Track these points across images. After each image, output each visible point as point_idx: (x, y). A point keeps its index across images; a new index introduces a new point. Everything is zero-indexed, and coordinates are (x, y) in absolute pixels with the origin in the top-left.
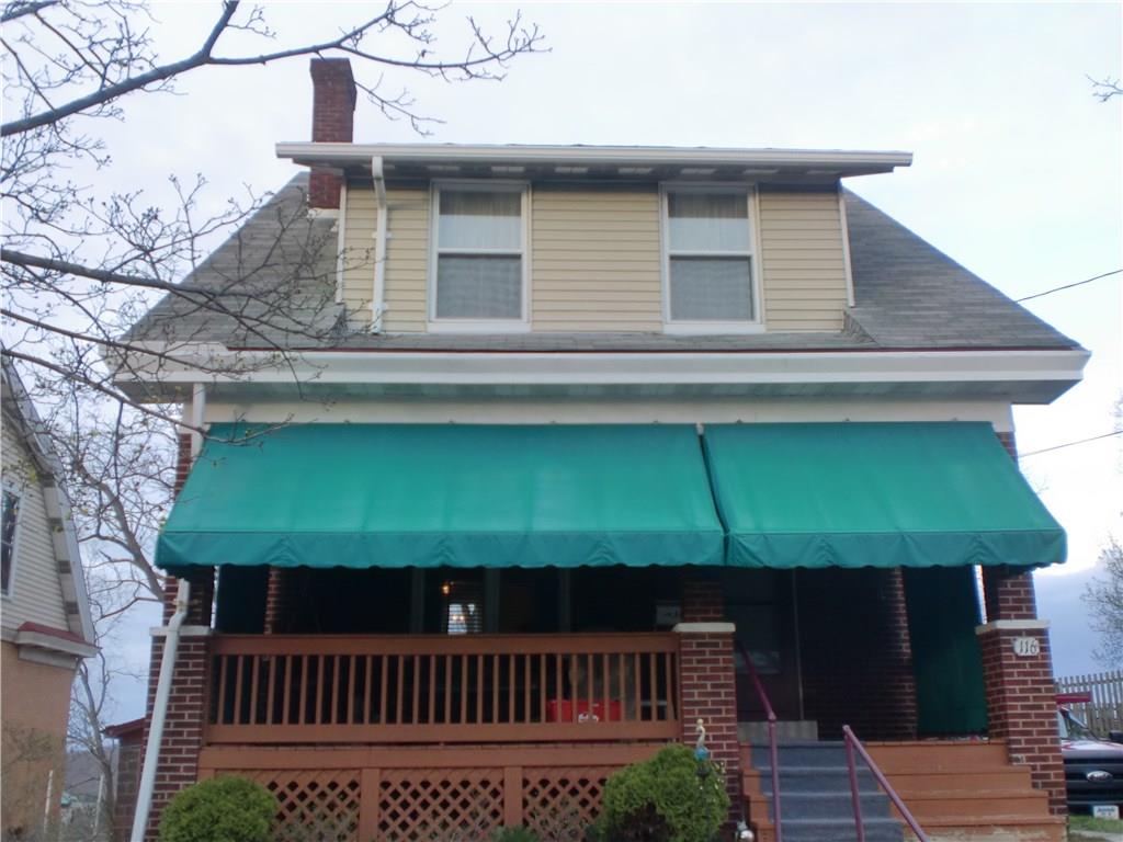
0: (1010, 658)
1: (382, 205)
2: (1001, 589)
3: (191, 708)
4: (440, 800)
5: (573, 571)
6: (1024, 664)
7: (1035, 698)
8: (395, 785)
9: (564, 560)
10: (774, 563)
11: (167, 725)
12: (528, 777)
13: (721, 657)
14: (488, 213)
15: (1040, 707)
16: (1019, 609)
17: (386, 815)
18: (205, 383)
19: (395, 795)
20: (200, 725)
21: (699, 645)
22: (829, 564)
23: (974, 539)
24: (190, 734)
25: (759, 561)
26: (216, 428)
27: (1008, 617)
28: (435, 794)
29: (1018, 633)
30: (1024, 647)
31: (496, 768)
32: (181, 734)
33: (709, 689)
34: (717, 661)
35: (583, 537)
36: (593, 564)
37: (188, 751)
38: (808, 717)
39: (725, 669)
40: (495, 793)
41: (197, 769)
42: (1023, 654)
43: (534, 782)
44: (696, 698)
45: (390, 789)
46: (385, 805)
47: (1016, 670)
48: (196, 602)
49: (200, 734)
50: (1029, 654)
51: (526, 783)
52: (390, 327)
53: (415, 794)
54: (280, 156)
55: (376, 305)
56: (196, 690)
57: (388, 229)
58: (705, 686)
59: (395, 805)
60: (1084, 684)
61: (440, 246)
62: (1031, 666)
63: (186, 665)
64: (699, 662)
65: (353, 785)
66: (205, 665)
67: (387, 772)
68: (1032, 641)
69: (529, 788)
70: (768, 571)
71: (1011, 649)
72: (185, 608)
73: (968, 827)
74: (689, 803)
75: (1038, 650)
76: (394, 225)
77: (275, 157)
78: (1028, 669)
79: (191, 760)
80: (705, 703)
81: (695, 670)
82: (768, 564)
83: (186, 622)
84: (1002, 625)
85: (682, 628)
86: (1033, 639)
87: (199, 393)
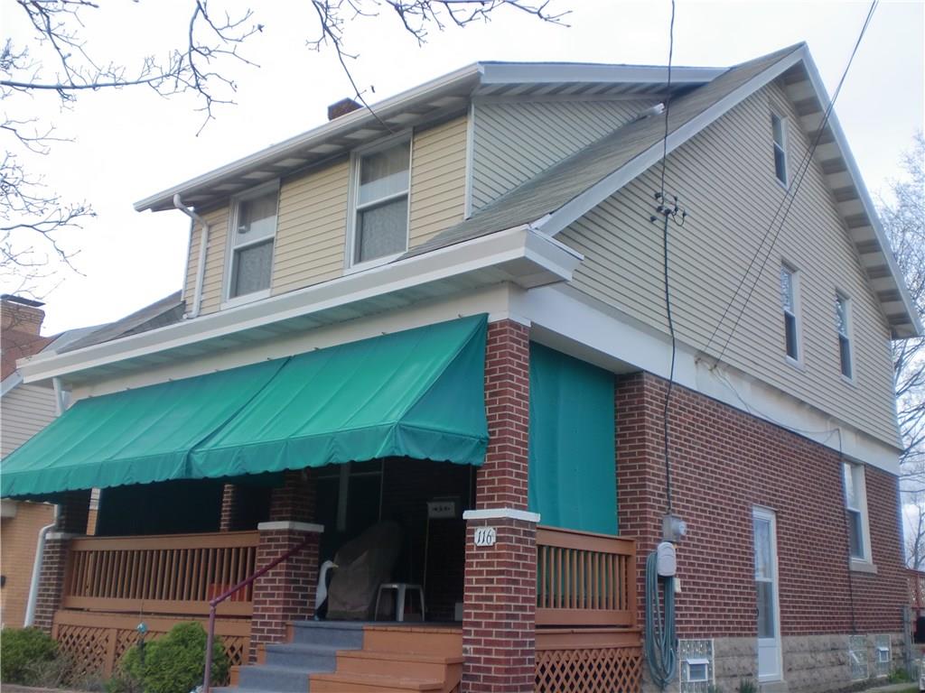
0: (471, 548)
1: (203, 225)
3: (53, 584)
6: (482, 555)
7: (488, 589)
8: (123, 641)
11: (40, 595)
13: (279, 551)
18: (58, 377)
19: (123, 648)
20: (56, 596)
21: (269, 540)
24: (51, 601)
27: (482, 507)
29: (481, 523)
30: (483, 537)
32: (47, 601)
33: (270, 577)
34: (277, 553)
37: (50, 613)
41: (52, 623)
42: (481, 544)
45: (121, 644)
46: (118, 654)
47: (475, 560)
49: (56, 601)
50: (485, 544)
52: (203, 312)
55: (196, 299)
56: (55, 574)
57: (207, 241)
61: (234, 244)
62: (488, 556)
63: (53, 557)
64: (267, 553)
66: (62, 557)
67: (120, 633)
68: (489, 530)
71: (472, 540)
72: (55, 520)
75: (494, 540)
76: (212, 236)
77: (134, 210)
78: (485, 560)
79: (50, 617)
80: (267, 588)
84: (468, 515)
85: (262, 526)
86: (491, 528)
87: (56, 383)
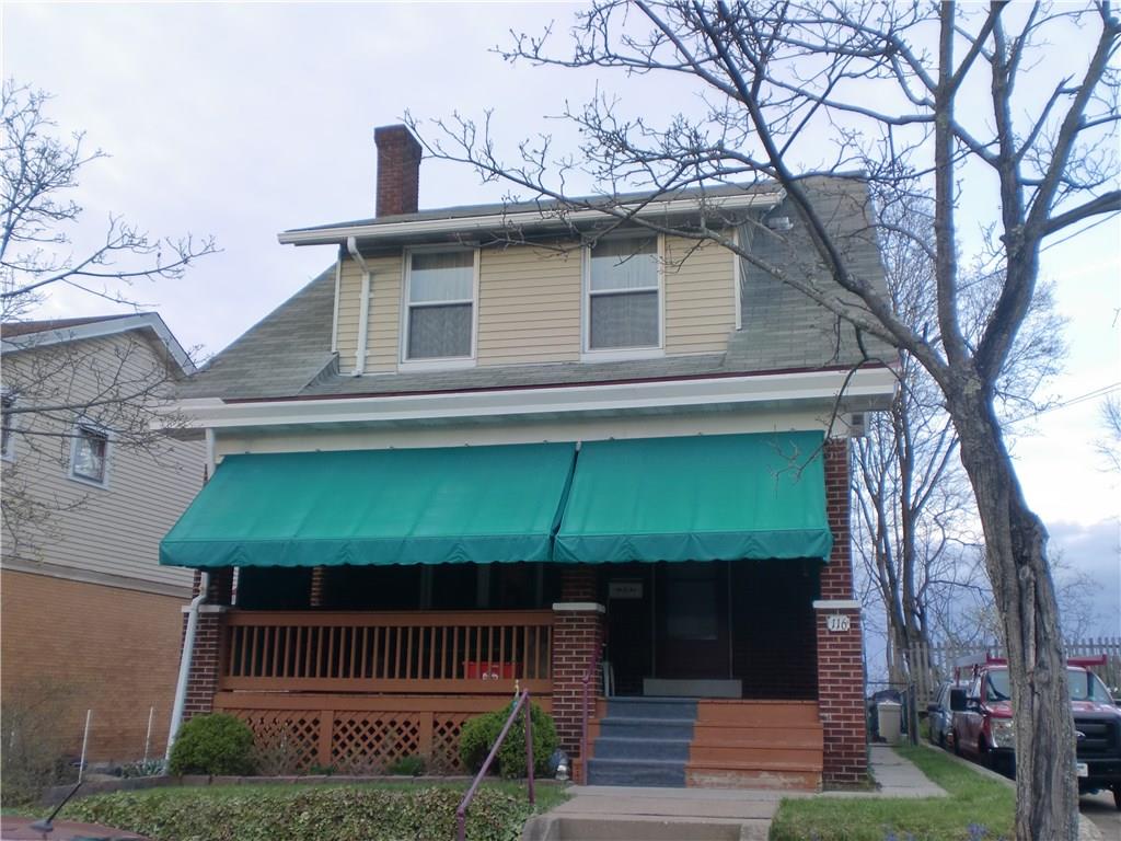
0: (824, 633)
1: (365, 272)
2: (823, 574)
3: (208, 664)
4: (375, 734)
5: (435, 567)
6: (836, 638)
7: (843, 667)
8: (345, 723)
9: (430, 559)
10: (586, 559)
11: (191, 676)
12: (438, 720)
13: (585, 630)
14: (452, 266)
15: (848, 675)
16: (839, 591)
17: (337, 745)
18: (213, 428)
19: (344, 730)
20: (215, 676)
21: (568, 620)
22: (630, 559)
23: (750, 537)
24: (208, 682)
25: (575, 557)
26: (228, 459)
27: (827, 598)
28: (372, 731)
29: (833, 611)
30: (837, 623)
31: (414, 712)
32: (201, 682)
33: (574, 655)
34: (582, 633)
35: (445, 541)
36: (451, 562)
37: (207, 695)
38: (736, 677)
39: (588, 640)
40: (414, 731)
41: (212, 707)
42: (835, 629)
43: (442, 724)
44: (564, 662)
45: (341, 726)
46: (337, 737)
47: (828, 643)
48: (214, 588)
49: (215, 682)
50: (840, 629)
51: (436, 724)
52: (370, 369)
53: (358, 730)
54: (282, 243)
55: (360, 354)
56: (211, 651)
57: (371, 291)
58: (571, 653)
59: (344, 737)
60: (1101, 646)
61: (412, 301)
62: (842, 639)
63: (205, 633)
64: (567, 633)
65: (316, 722)
66: (218, 633)
67: (338, 714)
68: (845, 618)
69: (439, 728)
70: (581, 565)
71: (825, 625)
72: (205, 592)
73: (740, 770)
74: (513, 743)
75: (848, 626)
76: (376, 286)
77: (277, 242)
78: (839, 642)
79: (208, 701)
80: (571, 666)
81: (564, 640)
82: (582, 560)
83: (205, 602)
84: (817, 604)
85: (557, 607)
86: (845, 617)
87: (209, 435)
